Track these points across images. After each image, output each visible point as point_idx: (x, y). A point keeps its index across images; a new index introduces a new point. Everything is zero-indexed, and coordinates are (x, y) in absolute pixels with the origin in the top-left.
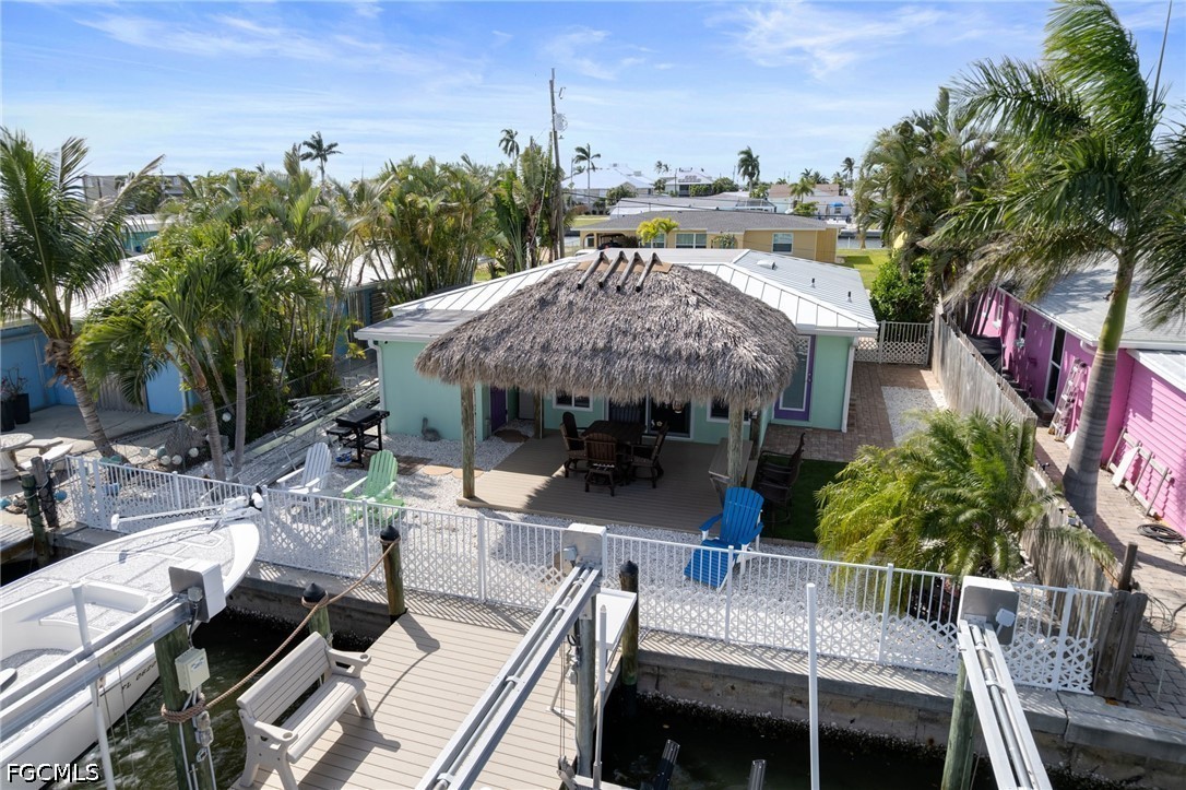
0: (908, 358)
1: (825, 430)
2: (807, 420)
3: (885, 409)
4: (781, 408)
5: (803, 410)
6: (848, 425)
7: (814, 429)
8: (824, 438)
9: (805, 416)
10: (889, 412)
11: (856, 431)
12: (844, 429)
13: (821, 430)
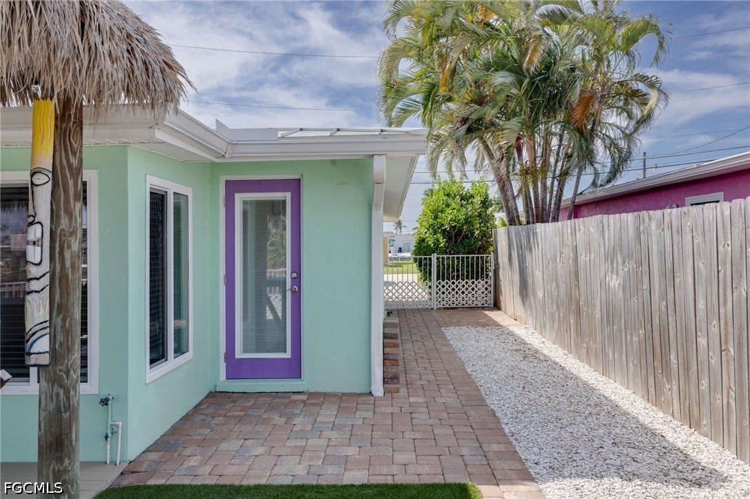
0: (470, 300)
1: (333, 395)
2: (298, 376)
3: (453, 353)
4: (239, 354)
5: (288, 355)
6: (385, 381)
7: (312, 395)
8: (327, 414)
9: (293, 368)
10: (462, 355)
11: (403, 391)
12: (378, 389)
13: (325, 395)
